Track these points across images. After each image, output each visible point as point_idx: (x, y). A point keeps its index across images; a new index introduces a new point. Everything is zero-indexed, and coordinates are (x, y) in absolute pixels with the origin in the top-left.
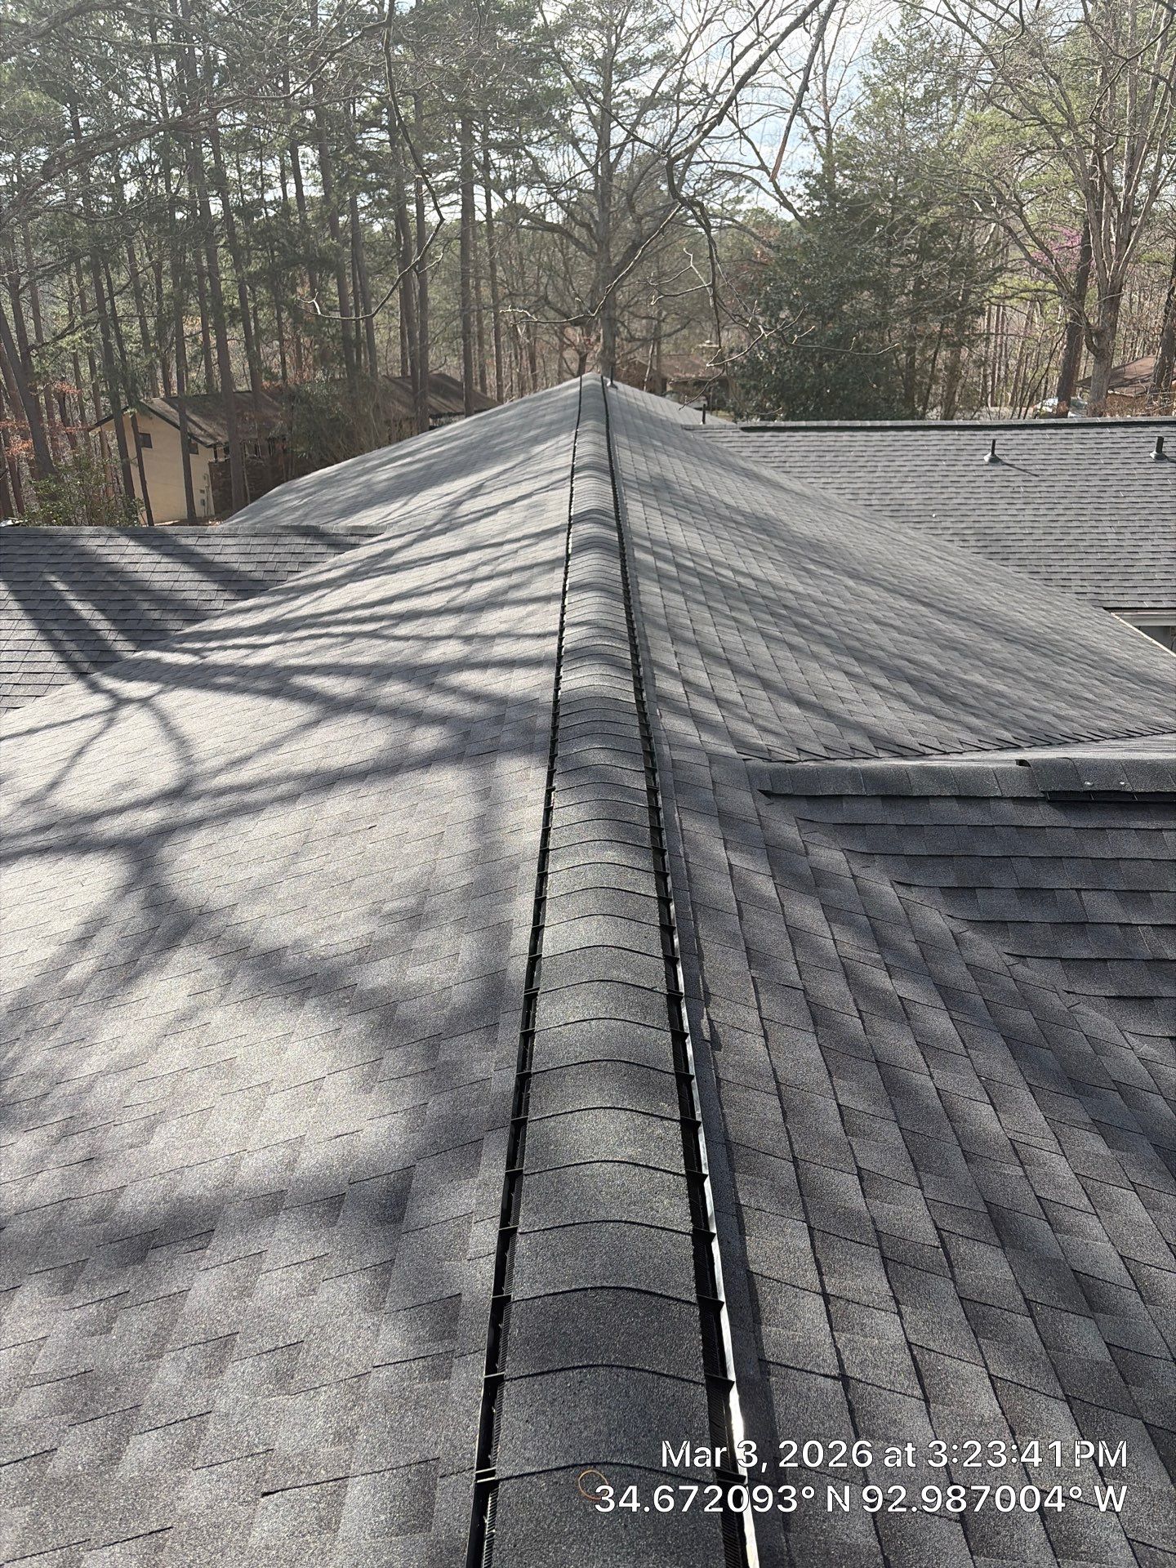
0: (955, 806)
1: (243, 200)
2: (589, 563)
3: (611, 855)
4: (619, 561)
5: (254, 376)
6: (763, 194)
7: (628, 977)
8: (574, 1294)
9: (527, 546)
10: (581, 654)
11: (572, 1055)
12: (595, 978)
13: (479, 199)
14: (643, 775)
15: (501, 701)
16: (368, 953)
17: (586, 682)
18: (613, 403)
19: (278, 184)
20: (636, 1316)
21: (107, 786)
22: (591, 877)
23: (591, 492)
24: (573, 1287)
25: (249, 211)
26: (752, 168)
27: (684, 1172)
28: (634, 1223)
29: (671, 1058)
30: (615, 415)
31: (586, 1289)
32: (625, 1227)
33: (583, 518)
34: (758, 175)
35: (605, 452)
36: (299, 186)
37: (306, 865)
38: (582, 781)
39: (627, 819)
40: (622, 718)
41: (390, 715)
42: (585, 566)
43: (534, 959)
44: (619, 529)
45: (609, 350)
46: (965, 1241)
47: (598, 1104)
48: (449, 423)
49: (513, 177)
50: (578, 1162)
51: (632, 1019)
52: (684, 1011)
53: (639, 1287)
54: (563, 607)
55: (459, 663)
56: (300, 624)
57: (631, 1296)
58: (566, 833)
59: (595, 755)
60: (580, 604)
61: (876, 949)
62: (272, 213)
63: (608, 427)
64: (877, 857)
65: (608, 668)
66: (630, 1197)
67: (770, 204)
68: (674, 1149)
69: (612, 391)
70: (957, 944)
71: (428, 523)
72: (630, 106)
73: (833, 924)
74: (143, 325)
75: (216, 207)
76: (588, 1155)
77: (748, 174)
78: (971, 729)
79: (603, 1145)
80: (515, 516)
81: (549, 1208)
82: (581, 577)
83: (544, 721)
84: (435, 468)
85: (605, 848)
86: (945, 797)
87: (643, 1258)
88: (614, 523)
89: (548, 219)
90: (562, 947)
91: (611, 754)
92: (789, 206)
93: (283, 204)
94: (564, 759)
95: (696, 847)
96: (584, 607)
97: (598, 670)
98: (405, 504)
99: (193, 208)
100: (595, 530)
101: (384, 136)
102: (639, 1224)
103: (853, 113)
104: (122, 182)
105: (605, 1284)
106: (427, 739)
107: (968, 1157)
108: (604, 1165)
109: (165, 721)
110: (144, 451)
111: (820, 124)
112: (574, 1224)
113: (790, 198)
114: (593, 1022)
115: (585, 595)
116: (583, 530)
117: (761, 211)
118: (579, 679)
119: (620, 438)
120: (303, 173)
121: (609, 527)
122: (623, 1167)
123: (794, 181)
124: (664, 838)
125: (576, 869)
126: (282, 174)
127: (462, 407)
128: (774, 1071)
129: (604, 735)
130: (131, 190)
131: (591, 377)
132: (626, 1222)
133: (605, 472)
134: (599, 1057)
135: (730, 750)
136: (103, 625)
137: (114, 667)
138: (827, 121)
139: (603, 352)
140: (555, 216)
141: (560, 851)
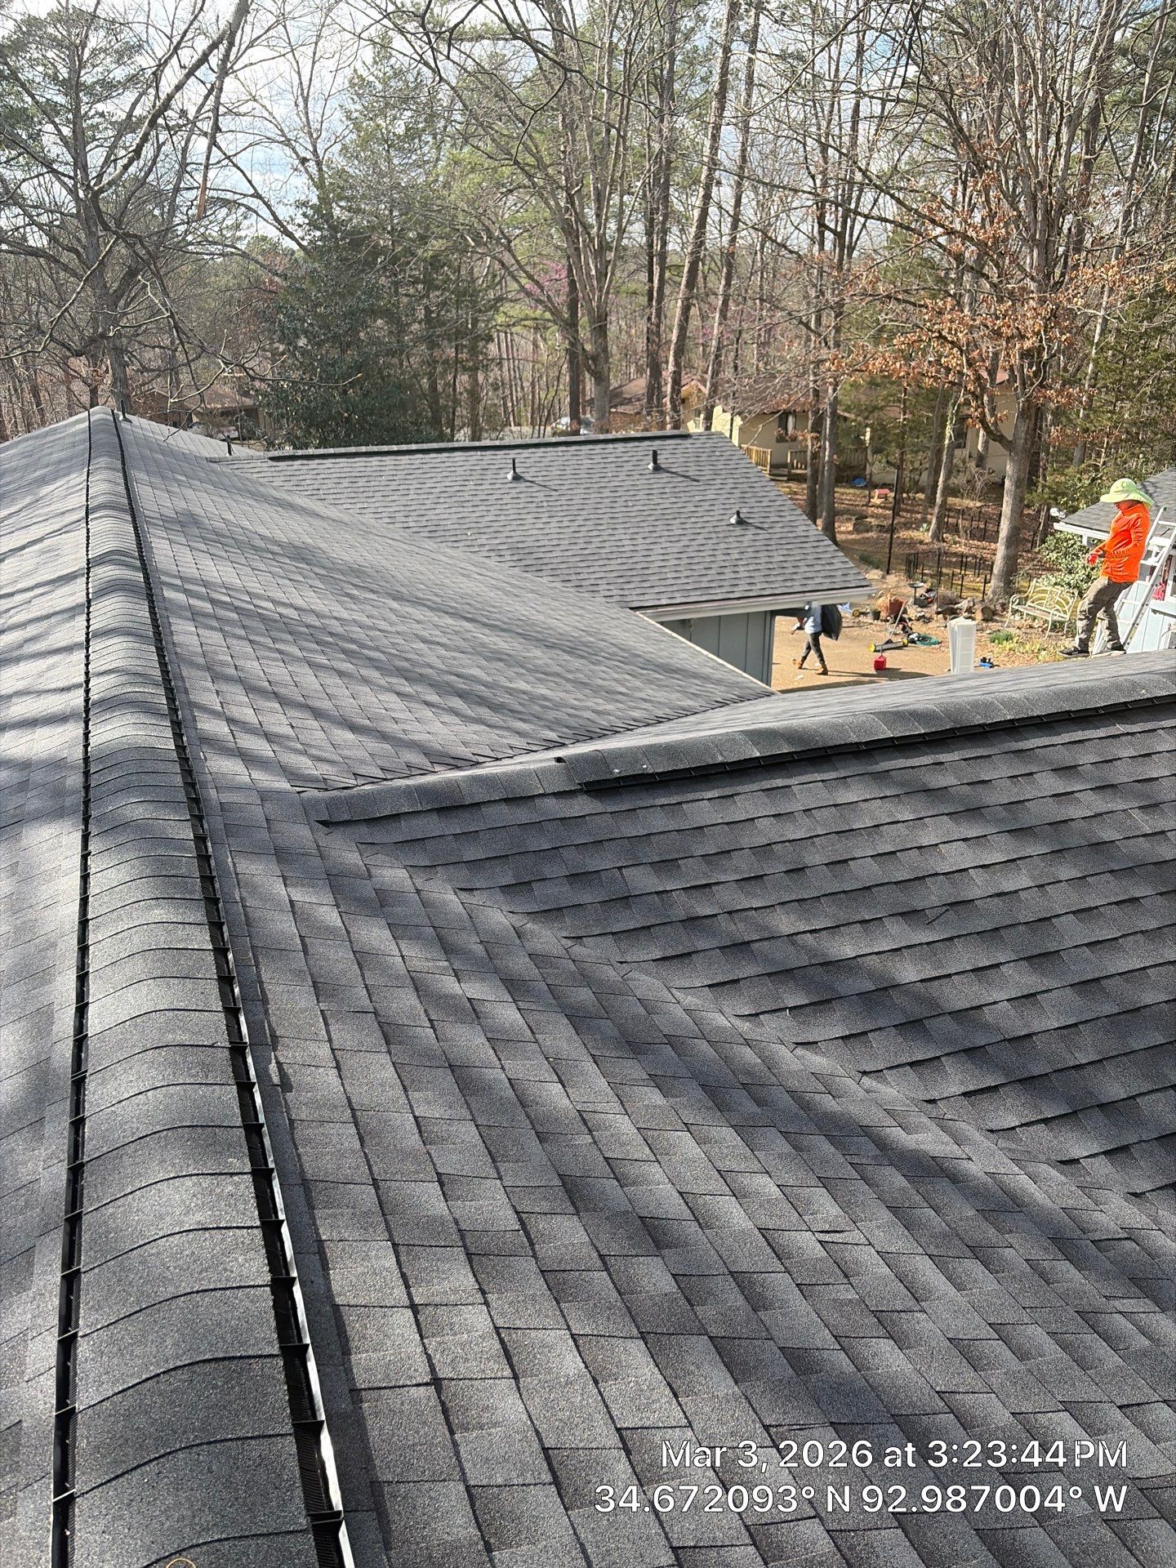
0: (504, 808)
2: (112, 607)
3: (159, 913)
4: (146, 603)
6: (262, 223)
7: (185, 1038)
8: (146, 1384)
9: (42, 594)
10: (112, 704)
11: (129, 1133)
12: (149, 1046)
14: (189, 823)
15: (24, 766)
17: (117, 734)
18: (127, 438)
20: (215, 1387)
22: (138, 941)
23: (110, 532)
24: (144, 1377)
26: (245, 196)
27: (258, 1223)
28: (206, 1291)
29: (237, 1111)
30: (131, 450)
31: (158, 1375)
32: (198, 1297)
33: (102, 560)
34: (254, 203)
35: (122, 489)
38: (121, 840)
39: (173, 872)
40: (161, 767)
42: (107, 611)
43: (80, 1041)
44: (144, 569)
45: (121, 381)
46: (543, 1217)
47: (161, 1176)
50: (141, 1243)
51: (192, 1081)
52: (250, 1060)
53: (217, 1355)
54: (88, 656)
57: (208, 1368)
58: (106, 899)
59: (134, 809)
60: (105, 652)
61: (444, 957)
63: (123, 463)
64: (439, 868)
65: (142, 715)
66: (201, 1264)
67: (272, 233)
68: (246, 1202)
69: (125, 425)
70: (519, 937)
72: (106, 128)
73: (400, 941)
76: (152, 1233)
77: (244, 201)
78: (520, 734)
79: (168, 1219)
80: (25, 564)
81: (112, 1300)
82: (104, 624)
83: (74, 781)
85: (150, 908)
86: (495, 801)
87: (219, 1325)
88: (138, 563)
89: (30, 243)
90: (110, 1021)
91: (151, 807)
92: (290, 235)
94: (99, 820)
95: (254, 889)
96: (112, 653)
97: (130, 719)
100: (117, 572)
102: (212, 1290)
103: (338, 147)
105: (179, 1363)
107: (541, 1138)
108: (170, 1239)
111: (309, 156)
112: (140, 1311)
113: (290, 228)
114: (150, 1093)
115: (111, 642)
116: (104, 573)
117: (264, 239)
118: (110, 732)
119: (137, 474)
121: (134, 568)
122: (191, 1235)
123: (292, 211)
124: (217, 886)
125: (120, 936)
128: (349, 1099)
129: (142, 788)
131: (99, 413)
132: (198, 1292)
133: (123, 511)
134: (158, 1128)
135: (283, 785)
138: (315, 152)
139: (114, 384)
140: (37, 239)
141: (100, 919)
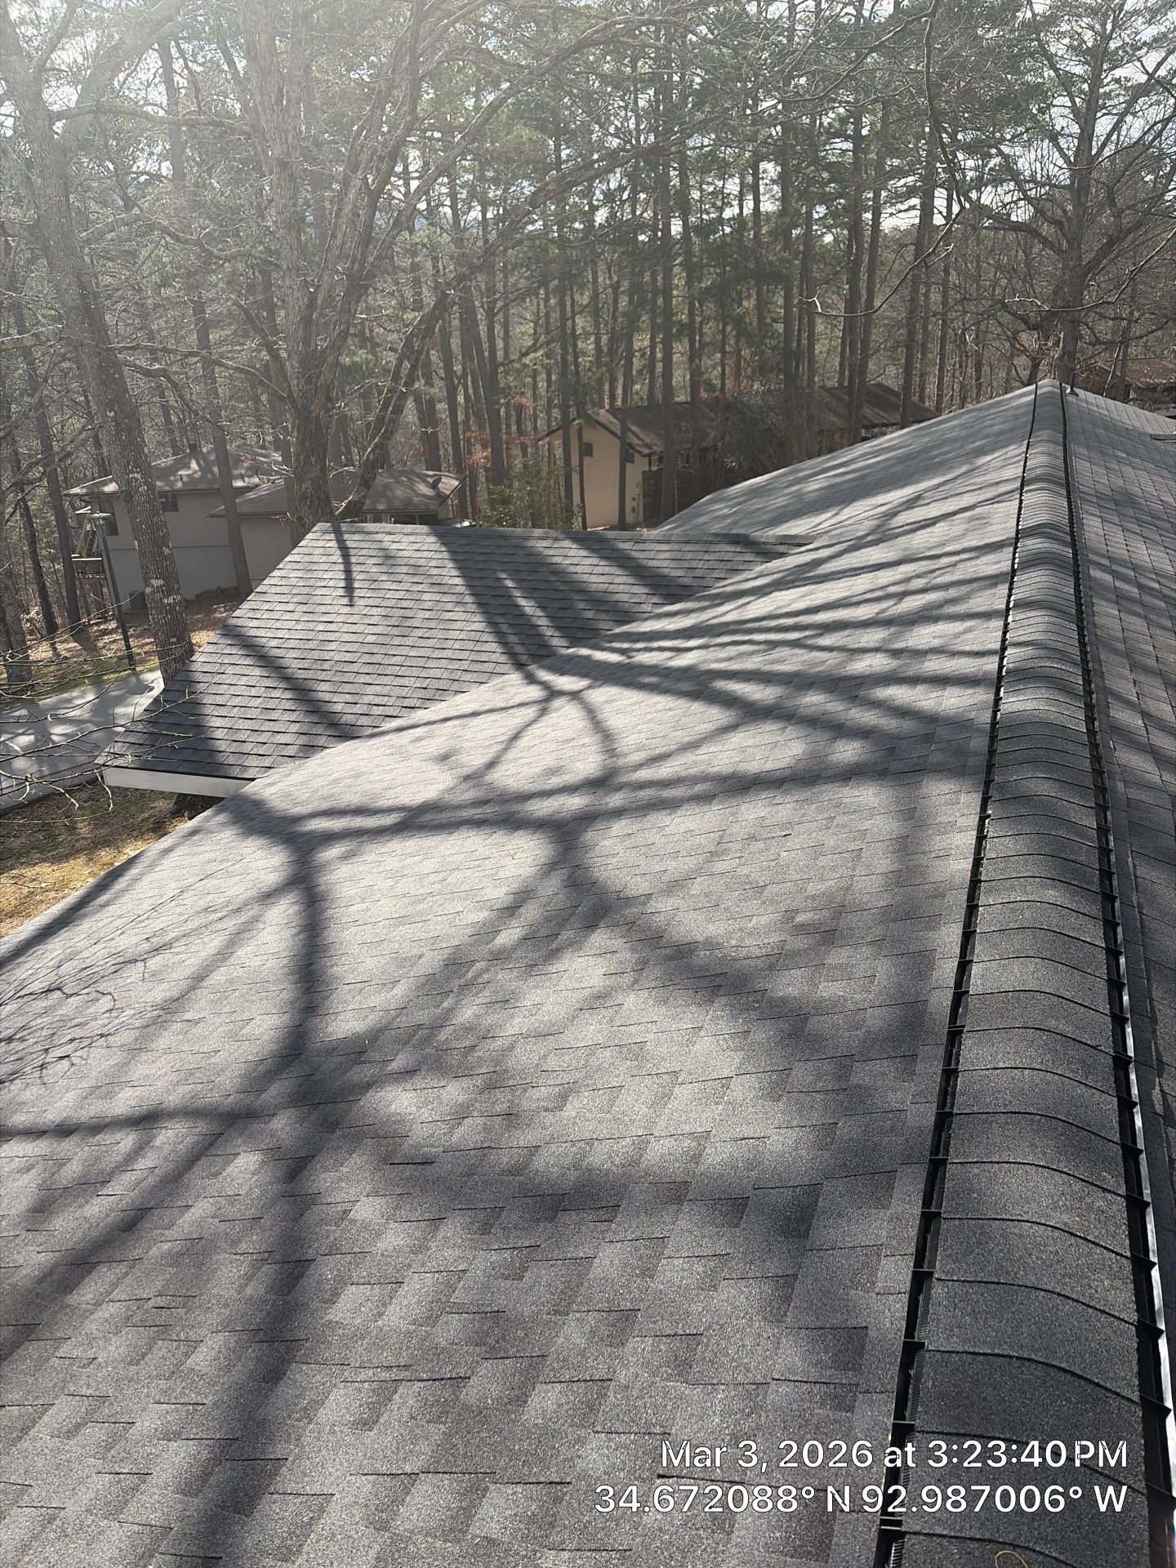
1: (702, 220)
2: (1038, 579)
3: (1052, 894)
4: (1072, 579)
5: (694, 387)
7: (1068, 1029)
8: (997, 1359)
9: (967, 560)
10: (1024, 676)
11: (1001, 1102)
12: (1030, 1024)
13: (940, 202)
14: (1093, 812)
15: (931, 719)
16: (778, 961)
17: (1029, 706)
18: (1072, 411)
19: (735, 203)
20: (1068, 1400)
21: (538, 770)
22: (1028, 916)
23: (1041, 505)
24: (996, 1351)
25: (705, 229)
27: (1128, 1254)
28: (1069, 1298)
29: (1116, 1126)
30: (1074, 424)
31: (1011, 1357)
32: (1059, 1300)
33: (1032, 532)
35: (1060, 463)
36: (757, 202)
37: (719, 864)
38: (1023, 811)
39: (1072, 857)
40: (1071, 748)
41: (810, 725)
42: (1030, 583)
43: (960, 995)
44: (1074, 545)
45: (1069, 354)
47: (1030, 1159)
48: (884, 434)
49: (980, 178)
50: (1004, 1216)
51: (1071, 1076)
52: (1133, 1076)
53: (1072, 1369)
54: (1006, 625)
55: (886, 677)
56: (724, 630)
57: (1062, 1377)
58: (1002, 865)
59: (1039, 784)
60: (1025, 622)
62: (728, 230)
63: (1065, 437)
65: (1057, 692)
66: (1065, 1267)
68: (1117, 1226)
69: (1071, 399)
71: (859, 534)
72: (1119, 95)
74: (598, 342)
75: (676, 227)
76: (1016, 1213)
79: (1034, 1205)
80: (955, 529)
81: (970, 1259)
82: (1028, 594)
83: (979, 743)
84: (869, 479)
85: (1046, 887)
87: (1078, 1339)
88: (1068, 538)
89: (1013, 218)
90: (992, 986)
91: (1057, 785)
93: (739, 221)
94: (1002, 787)
95: (1152, 897)
96: (1029, 626)
97: (1044, 693)
98: (836, 514)
99: (655, 230)
100: (1046, 545)
101: (848, 145)
102: (1073, 1300)
104: (594, 209)
105: (1033, 1356)
106: (847, 752)
108: (1035, 1227)
109: (591, 713)
110: (586, 460)
112: (998, 1283)
114: (1026, 1072)
115: (1030, 614)
116: (1032, 544)
118: (1018, 702)
119: (1076, 449)
120: (762, 190)
121: (1064, 543)
122: (1057, 1233)
124: (1115, 883)
125: (1011, 906)
126: (741, 192)
127: (898, 418)
129: (1050, 765)
130: (601, 216)
131: (1047, 384)
132: (1059, 1294)
133: (1060, 485)
134: (1032, 1110)
136: (541, 620)
137: (549, 661)
139: (1061, 357)
140: (1022, 214)
141: (993, 883)
